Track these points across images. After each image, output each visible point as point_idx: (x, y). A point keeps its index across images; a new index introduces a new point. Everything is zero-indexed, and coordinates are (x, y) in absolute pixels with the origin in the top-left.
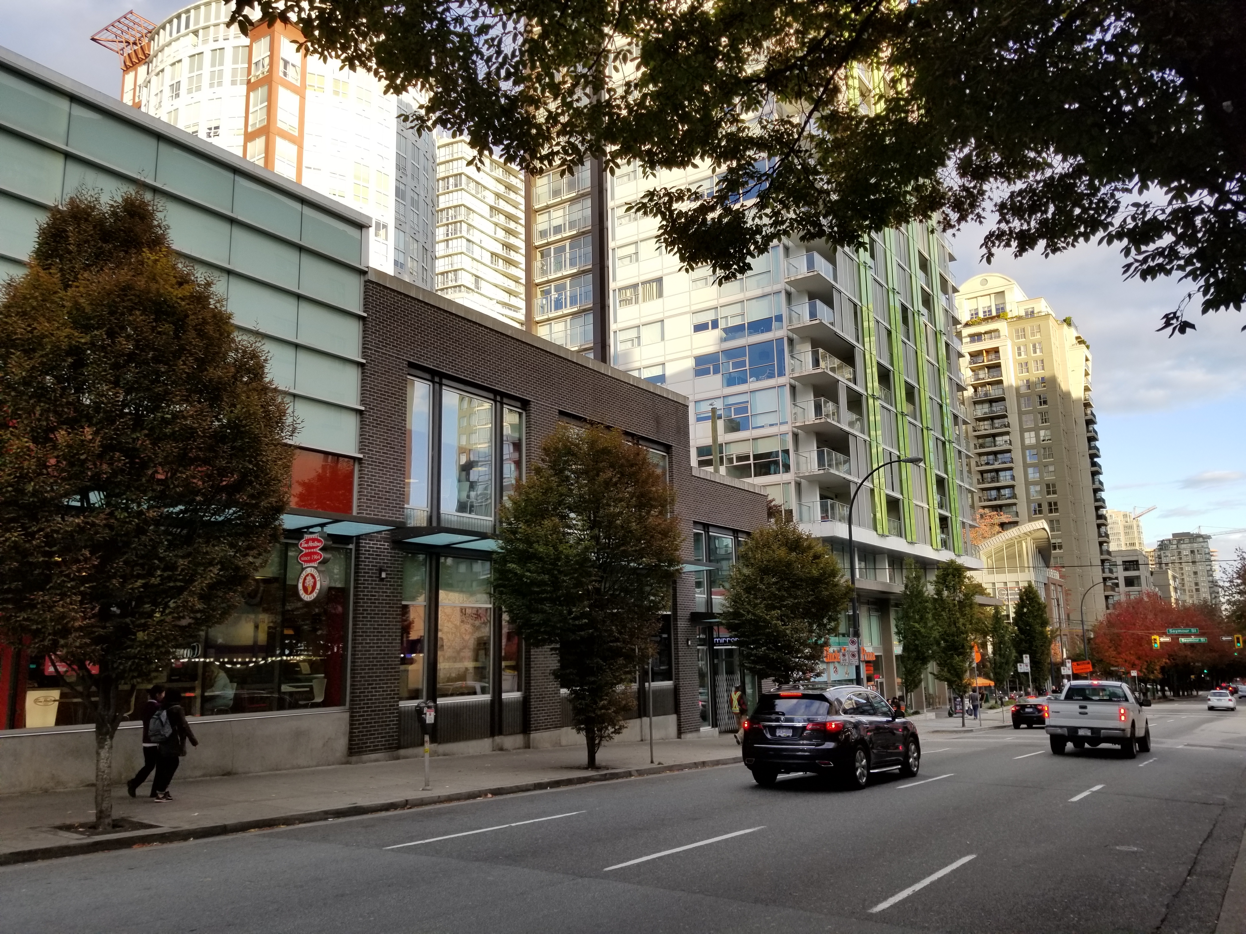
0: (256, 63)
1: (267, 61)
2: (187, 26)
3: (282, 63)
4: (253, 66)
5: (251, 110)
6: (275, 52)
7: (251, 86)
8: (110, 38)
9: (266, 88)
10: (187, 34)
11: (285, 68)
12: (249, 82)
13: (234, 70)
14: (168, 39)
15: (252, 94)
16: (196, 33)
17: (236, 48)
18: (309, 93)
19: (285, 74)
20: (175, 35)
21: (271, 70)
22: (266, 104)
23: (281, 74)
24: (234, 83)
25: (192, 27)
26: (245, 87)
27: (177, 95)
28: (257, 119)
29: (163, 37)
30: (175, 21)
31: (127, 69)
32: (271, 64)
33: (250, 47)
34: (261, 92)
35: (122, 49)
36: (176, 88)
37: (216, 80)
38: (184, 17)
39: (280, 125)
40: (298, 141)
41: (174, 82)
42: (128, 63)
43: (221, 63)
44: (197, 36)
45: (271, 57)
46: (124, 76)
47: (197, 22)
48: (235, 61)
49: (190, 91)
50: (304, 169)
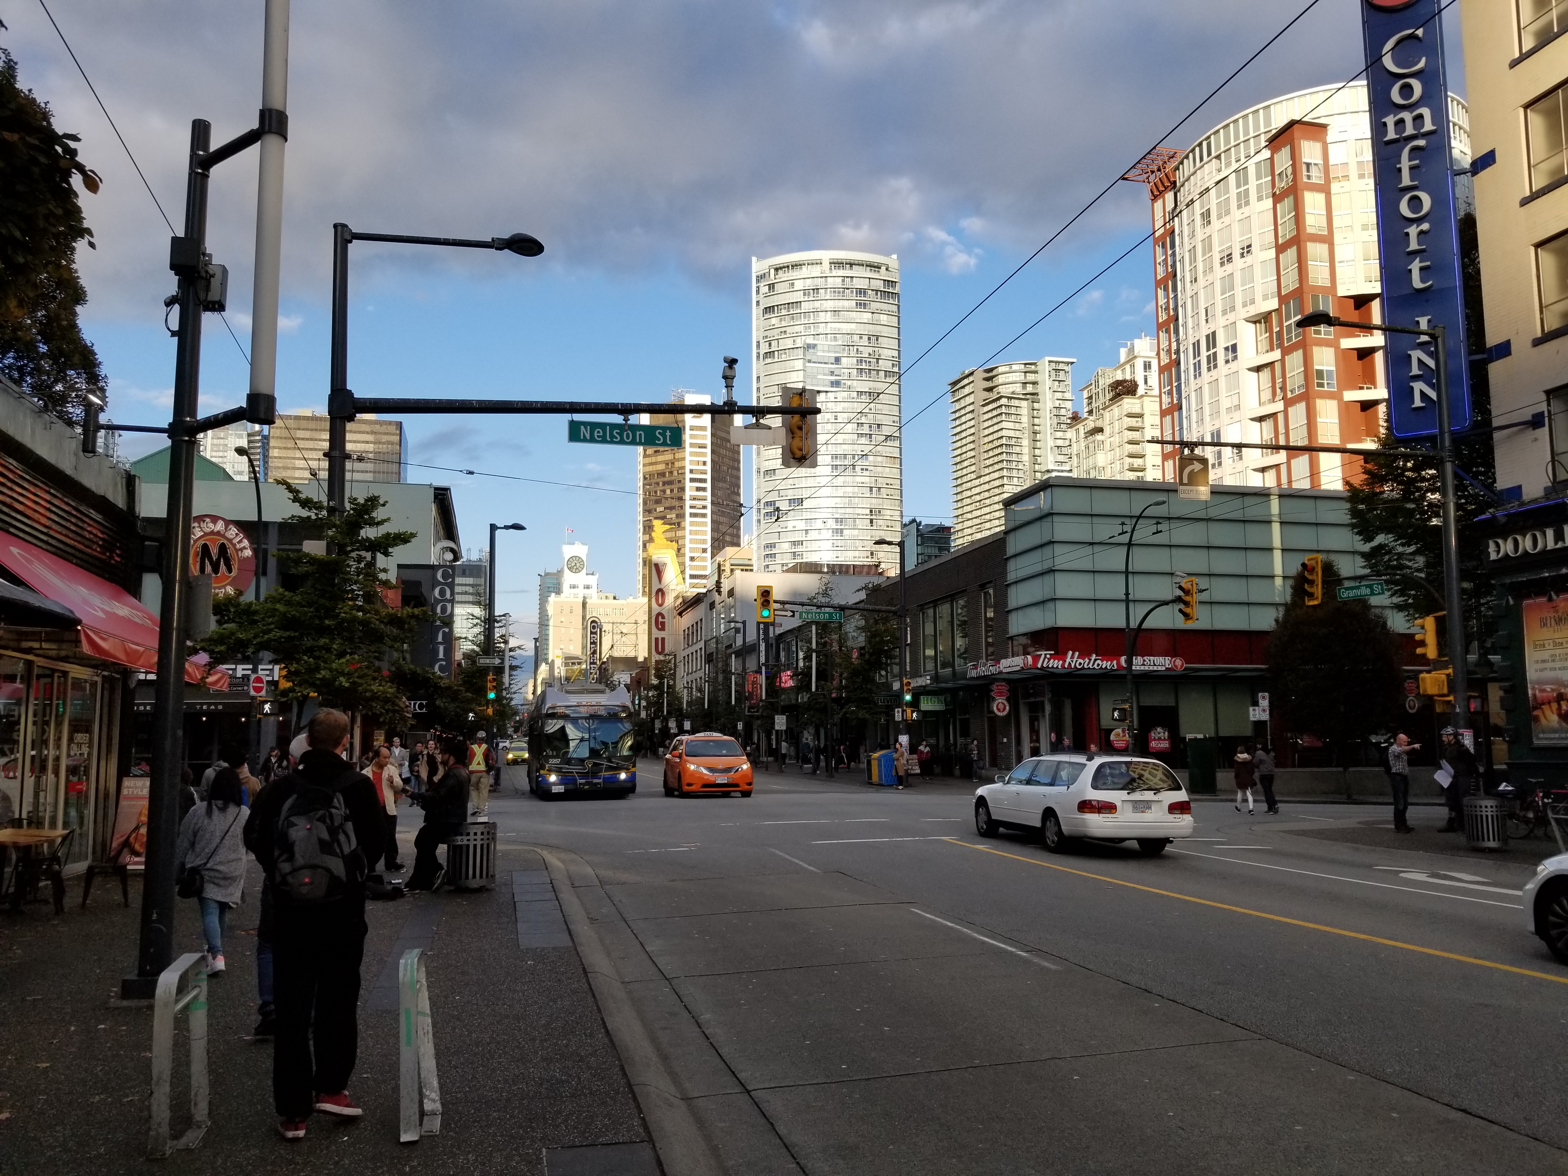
0: (1279, 174)
1: (1290, 171)
2: (1209, 154)
3: (1304, 167)
4: (1277, 178)
5: (1279, 222)
6: (1297, 160)
7: (1277, 199)
8: (1137, 173)
9: (1291, 198)
10: (1211, 160)
11: (1308, 171)
12: (1274, 195)
13: (1259, 187)
14: (1192, 170)
15: (1278, 205)
16: (1218, 157)
17: (1258, 164)
18: (1335, 187)
19: (1309, 177)
20: (1198, 164)
21: (1295, 180)
22: (1294, 213)
23: (1305, 180)
24: (1260, 199)
25: (1214, 154)
26: (1271, 200)
27: (1209, 222)
28: (1286, 232)
29: (1188, 167)
30: (1197, 149)
31: (1155, 198)
32: (1294, 172)
33: (1272, 159)
34: (1288, 202)
35: (1148, 178)
36: (1206, 216)
37: (1243, 199)
38: (1205, 144)
39: (1309, 230)
40: (1328, 239)
41: (1204, 210)
42: (1156, 193)
43: (1246, 182)
44: (1220, 160)
45: (1294, 166)
46: (1153, 205)
47: (1218, 147)
48: (1259, 177)
49: (1219, 217)
50: (1337, 265)
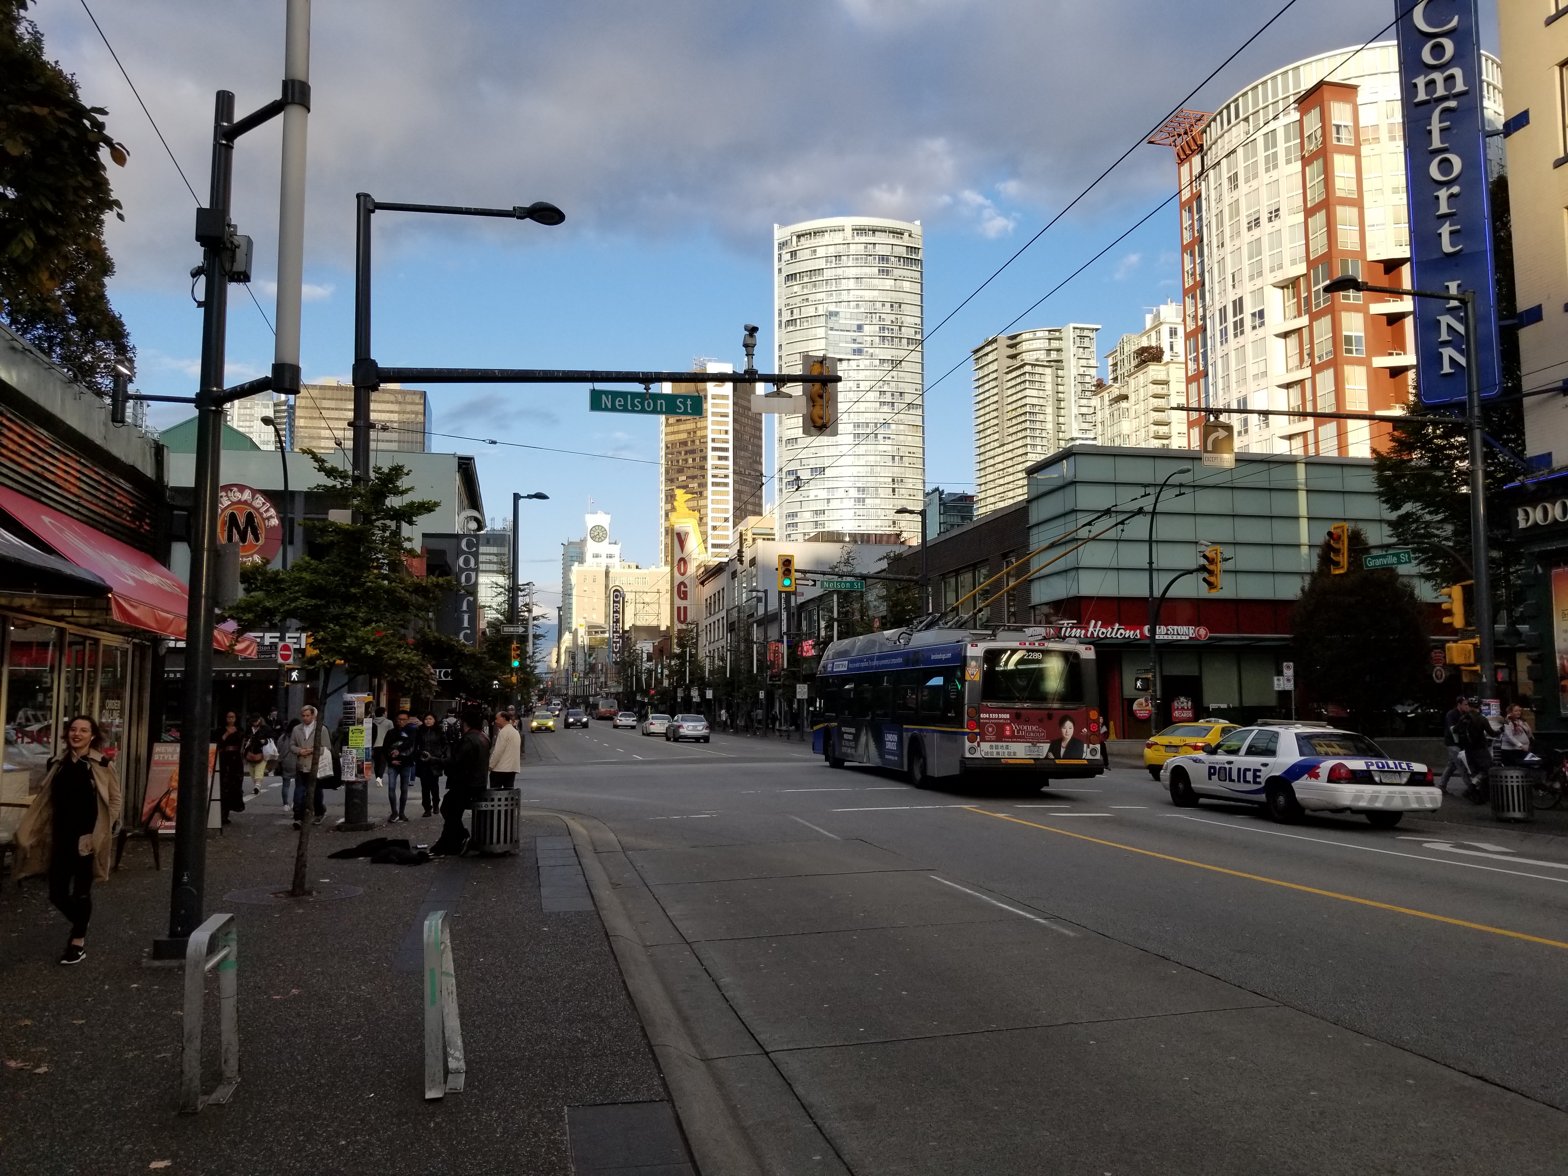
0: (1309, 137)
1: (1319, 133)
2: (1237, 116)
3: (1334, 129)
4: (1306, 140)
5: (1308, 185)
6: (1327, 122)
7: (1306, 161)
8: (1163, 136)
9: (1321, 161)
10: (1239, 123)
11: (1338, 133)
12: (1303, 157)
13: (1288, 150)
14: (1219, 133)
15: (1307, 168)
16: (1246, 120)
17: (1287, 126)
18: (1365, 150)
19: (1339, 139)
20: (1226, 127)
21: (1324, 142)
22: (1323, 177)
23: (1335, 142)
24: (1288, 162)
25: (1242, 116)
26: (1300, 163)
27: (1236, 186)
28: (1315, 196)
29: (1215, 129)
30: (1225, 112)
31: (1181, 162)
32: (1324, 135)
33: (1301, 121)
34: (1317, 165)
35: (1174, 141)
36: (1234, 180)
37: (1272, 163)
38: (1232, 106)
39: (1339, 194)
40: (1358, 203)
41: (1231, 174)
42: (1183, 157)
43: (1275, 145)
44: (1248, 122)
45: (1323, 128)
46: (1179, 169)
47: (1246, 109)
48: (1287, 140)
49: (1247, 181)
50: (1367, 229)
